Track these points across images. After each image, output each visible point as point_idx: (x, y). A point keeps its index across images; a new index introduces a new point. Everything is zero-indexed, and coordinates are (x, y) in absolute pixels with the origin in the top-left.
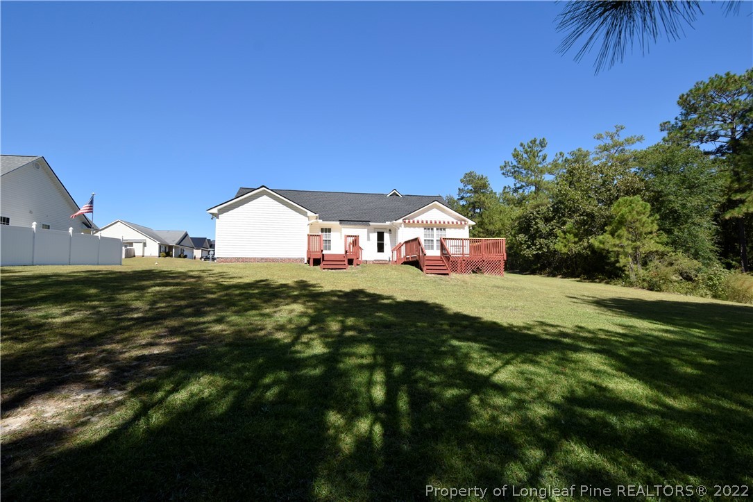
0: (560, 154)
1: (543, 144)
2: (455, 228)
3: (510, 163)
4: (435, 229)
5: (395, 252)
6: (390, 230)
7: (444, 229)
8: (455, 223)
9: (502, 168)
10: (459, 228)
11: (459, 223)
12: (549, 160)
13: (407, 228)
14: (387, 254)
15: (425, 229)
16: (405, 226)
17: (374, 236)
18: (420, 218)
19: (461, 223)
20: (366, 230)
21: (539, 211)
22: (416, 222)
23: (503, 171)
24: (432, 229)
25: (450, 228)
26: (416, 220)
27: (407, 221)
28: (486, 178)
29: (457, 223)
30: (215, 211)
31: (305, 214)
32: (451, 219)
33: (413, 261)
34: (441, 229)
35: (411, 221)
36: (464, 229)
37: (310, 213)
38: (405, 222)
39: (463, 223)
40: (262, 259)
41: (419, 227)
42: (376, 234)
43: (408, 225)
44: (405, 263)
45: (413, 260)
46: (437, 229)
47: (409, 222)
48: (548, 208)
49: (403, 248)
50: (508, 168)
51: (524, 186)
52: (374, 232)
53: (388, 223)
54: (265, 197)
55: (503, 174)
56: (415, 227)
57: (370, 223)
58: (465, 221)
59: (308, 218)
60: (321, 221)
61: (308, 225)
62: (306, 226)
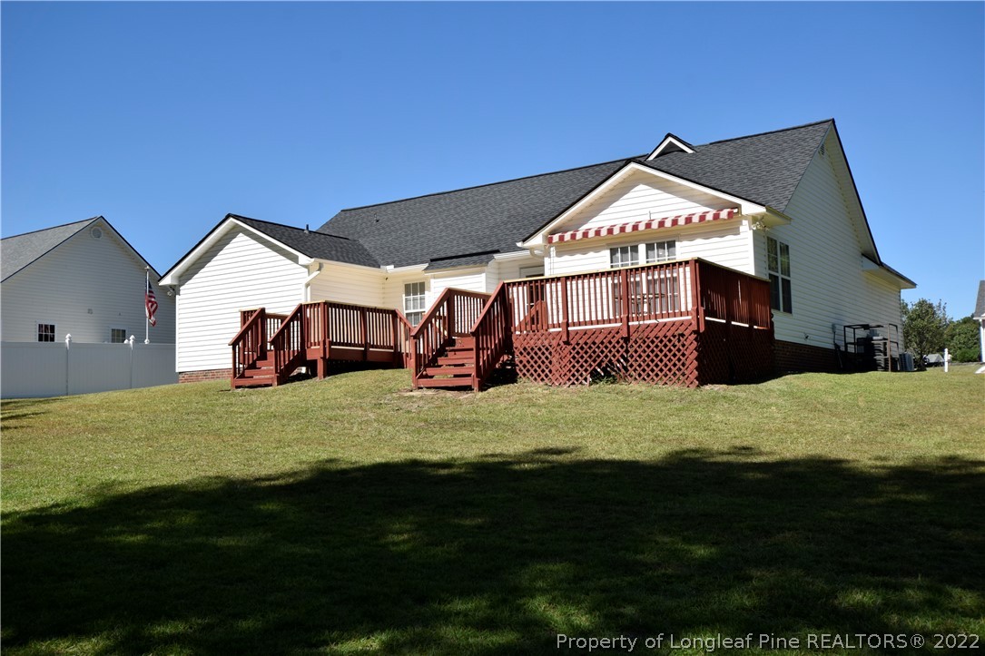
2: (707, 234)
4: (642, 248)
7: (671, 245)
8: (710, 218)
10: (721, 234)
13: (566, 258)
15: (614, 252)
16: (559, 254)
18: (602, 221)
22: (591, 234)
24: (635, 249)
25: (691, 236)
26: (592, 225)
29: (716, 216)
30: (169, 279)
32: (697, 210)
34: (661, 245)
35: (579, 234)
36: (736, 232)
38: (554, 241)
41: (597, 249)
46: (649, 247)
47: (562, 237)
54: (241, 237)
56: (585, 251)
57: (496, 256)
59: (306, 270)
60: (392, 267)
61: (307, 285)
62: (304, 288)
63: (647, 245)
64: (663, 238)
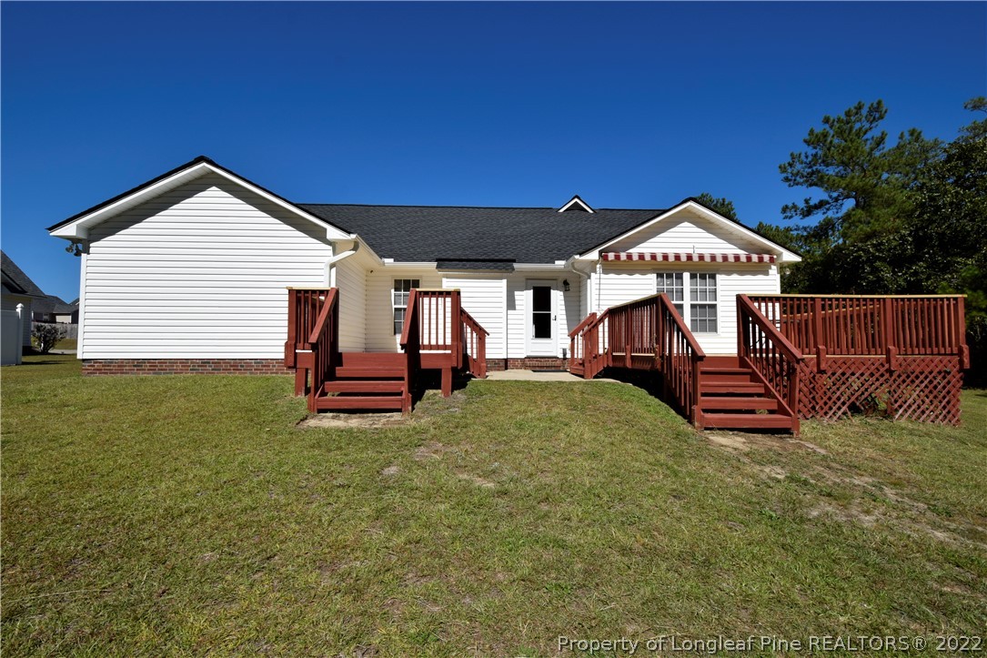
0: (912, 134)
1: (877, 112)
2: (742, 273)
3: (803, 157)
4: (686, 276)
5: (579, 340)
6: (566, 283)
7: (712, 277)
8: (743, 259)
9: (783, 169)
10: (754, 273)
11: (755, 258)
12: (890, 144)
13: (612, 276)
14: (559, 342)
15: (660, 276)
16: (606, 271)
17: (525, 298)
18: (647, 248)
19: (761, 259)
20: (504, 282)
21: (882, 244)
22: (635, 258)
23: (785, 175)
24: (680, 277)
25: (729, 272)
26: (635, 251)
27: (611, 256)
28: (730, 203)
29: (749, 259)
30: (70, 230)
31: (319, 235)
32: (731, 250)
33: (633, 371)
34: (703, 277)
35: (623, 256)
36: (766, 273)
37: (333, 233)
38: (605, 258)
39: (766, 258)
40: (205, 362)
41: (643, 272)
42: (531, 293)
43: (613, 266)
44: (607, 373)
45: (638, 366)
46: (693, 276)
47: (618, 257)
48: (902, 237)
49: (603, 331)
50: (798, 167)
51: (828, 203)
52: (527, 289)
53: (560, 264)
54: (214, 192)
55: (787, 179)
56: (631, 272)
57: (516, 265)
58: (769, 252)
59: (331, 248)
60: (391, 260)
61: (332, 266)
62: (328, 268)
63: (691, 275)
64: (705, 270)
